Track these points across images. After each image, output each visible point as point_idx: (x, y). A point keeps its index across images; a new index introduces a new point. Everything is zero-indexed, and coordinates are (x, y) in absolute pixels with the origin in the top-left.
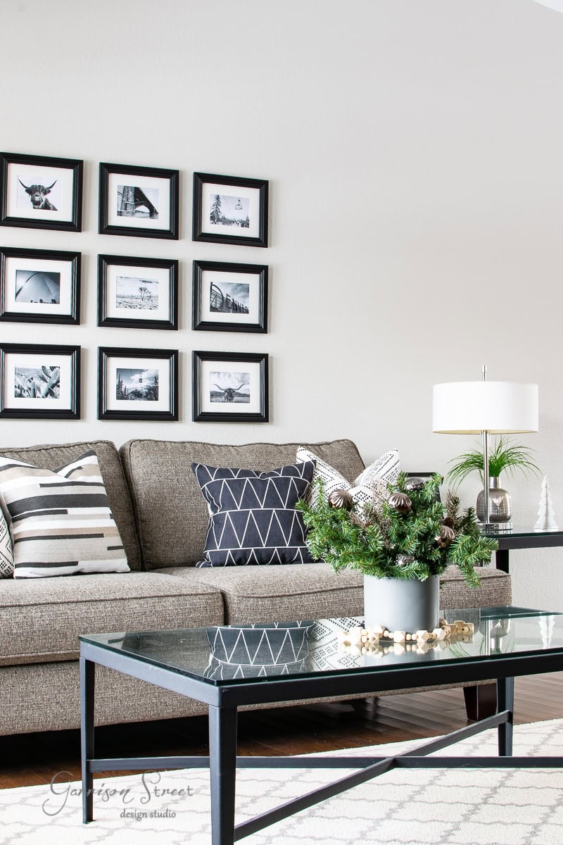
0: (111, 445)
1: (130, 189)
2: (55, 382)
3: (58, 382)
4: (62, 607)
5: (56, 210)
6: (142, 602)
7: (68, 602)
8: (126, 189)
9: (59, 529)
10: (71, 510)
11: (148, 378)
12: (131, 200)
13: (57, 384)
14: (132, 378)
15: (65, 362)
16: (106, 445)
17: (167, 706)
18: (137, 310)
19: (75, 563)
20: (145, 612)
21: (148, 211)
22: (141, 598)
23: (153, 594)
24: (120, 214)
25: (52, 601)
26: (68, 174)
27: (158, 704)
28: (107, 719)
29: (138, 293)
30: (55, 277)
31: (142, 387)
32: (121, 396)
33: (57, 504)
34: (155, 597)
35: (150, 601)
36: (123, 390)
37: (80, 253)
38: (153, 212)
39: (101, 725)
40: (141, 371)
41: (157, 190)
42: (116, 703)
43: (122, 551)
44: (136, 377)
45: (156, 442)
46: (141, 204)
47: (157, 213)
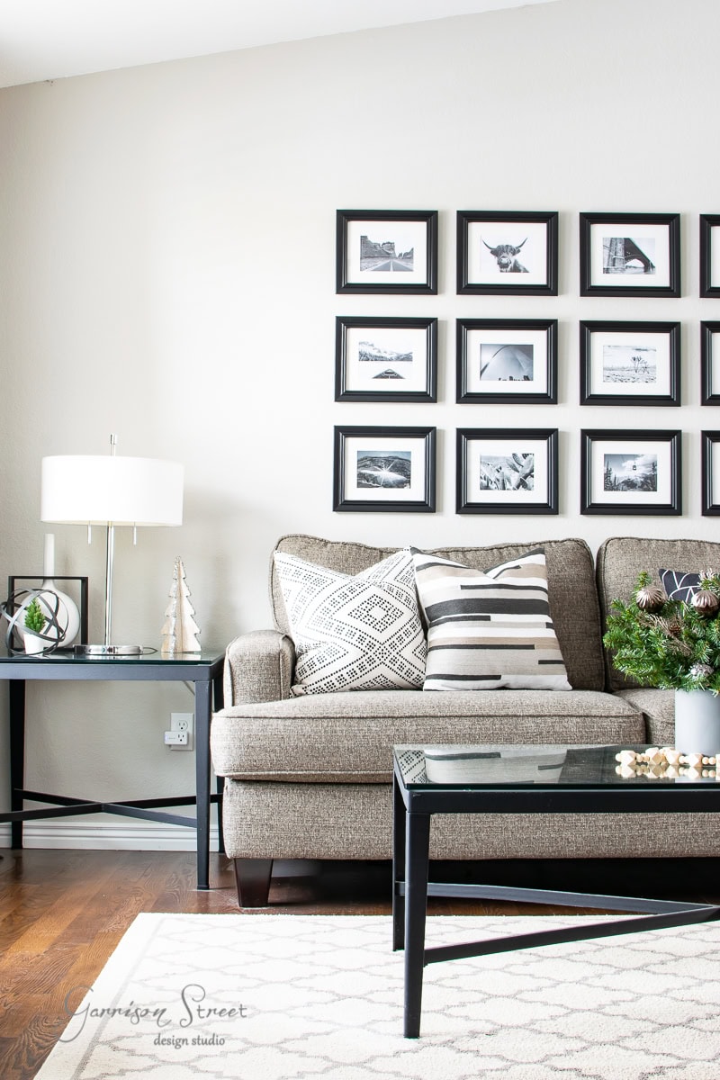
0: (581, 544)
1: (618, 241)
2: (528, 471)
3: (532, 471)
4: (441, 721)
5: (528, 272)
6: (539, 720)
7: (450, 716)
8: (613, 241)
9: (479, 638)
10: (495, 617)
11: (644, 465)
12: (620, 254)
13: (530, 474)
14: (624, 465)
15: (539, 448)
16: (573, 543)
17: (569, 843)
18: (630, 384)
19: (498, 677)
20: (541, 733)
21: (642, 265)
22: (538, 716)
23: (553, 712)
24: (607, 271)
25: (432, 714)
26: (541, 229)
27: (559, 840)
28: (495, 852)
29: (631, 364)
30: (527, 350)
31: (637, 476)
32: (610, 486)
33: (479, 609)
34: (555, 716)
35: (549, 720)
36: (612, 479)
37: (556, 320)
38: (648, 266)
39: (489, 858)
40: (634, 457)
41: (654, 240)
42: (505, 834)
43: (562, 667)
44: (630, 463)
45: (640, 540)
46: (633, 258)
47: (653, 267)
